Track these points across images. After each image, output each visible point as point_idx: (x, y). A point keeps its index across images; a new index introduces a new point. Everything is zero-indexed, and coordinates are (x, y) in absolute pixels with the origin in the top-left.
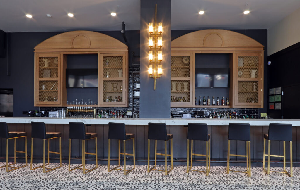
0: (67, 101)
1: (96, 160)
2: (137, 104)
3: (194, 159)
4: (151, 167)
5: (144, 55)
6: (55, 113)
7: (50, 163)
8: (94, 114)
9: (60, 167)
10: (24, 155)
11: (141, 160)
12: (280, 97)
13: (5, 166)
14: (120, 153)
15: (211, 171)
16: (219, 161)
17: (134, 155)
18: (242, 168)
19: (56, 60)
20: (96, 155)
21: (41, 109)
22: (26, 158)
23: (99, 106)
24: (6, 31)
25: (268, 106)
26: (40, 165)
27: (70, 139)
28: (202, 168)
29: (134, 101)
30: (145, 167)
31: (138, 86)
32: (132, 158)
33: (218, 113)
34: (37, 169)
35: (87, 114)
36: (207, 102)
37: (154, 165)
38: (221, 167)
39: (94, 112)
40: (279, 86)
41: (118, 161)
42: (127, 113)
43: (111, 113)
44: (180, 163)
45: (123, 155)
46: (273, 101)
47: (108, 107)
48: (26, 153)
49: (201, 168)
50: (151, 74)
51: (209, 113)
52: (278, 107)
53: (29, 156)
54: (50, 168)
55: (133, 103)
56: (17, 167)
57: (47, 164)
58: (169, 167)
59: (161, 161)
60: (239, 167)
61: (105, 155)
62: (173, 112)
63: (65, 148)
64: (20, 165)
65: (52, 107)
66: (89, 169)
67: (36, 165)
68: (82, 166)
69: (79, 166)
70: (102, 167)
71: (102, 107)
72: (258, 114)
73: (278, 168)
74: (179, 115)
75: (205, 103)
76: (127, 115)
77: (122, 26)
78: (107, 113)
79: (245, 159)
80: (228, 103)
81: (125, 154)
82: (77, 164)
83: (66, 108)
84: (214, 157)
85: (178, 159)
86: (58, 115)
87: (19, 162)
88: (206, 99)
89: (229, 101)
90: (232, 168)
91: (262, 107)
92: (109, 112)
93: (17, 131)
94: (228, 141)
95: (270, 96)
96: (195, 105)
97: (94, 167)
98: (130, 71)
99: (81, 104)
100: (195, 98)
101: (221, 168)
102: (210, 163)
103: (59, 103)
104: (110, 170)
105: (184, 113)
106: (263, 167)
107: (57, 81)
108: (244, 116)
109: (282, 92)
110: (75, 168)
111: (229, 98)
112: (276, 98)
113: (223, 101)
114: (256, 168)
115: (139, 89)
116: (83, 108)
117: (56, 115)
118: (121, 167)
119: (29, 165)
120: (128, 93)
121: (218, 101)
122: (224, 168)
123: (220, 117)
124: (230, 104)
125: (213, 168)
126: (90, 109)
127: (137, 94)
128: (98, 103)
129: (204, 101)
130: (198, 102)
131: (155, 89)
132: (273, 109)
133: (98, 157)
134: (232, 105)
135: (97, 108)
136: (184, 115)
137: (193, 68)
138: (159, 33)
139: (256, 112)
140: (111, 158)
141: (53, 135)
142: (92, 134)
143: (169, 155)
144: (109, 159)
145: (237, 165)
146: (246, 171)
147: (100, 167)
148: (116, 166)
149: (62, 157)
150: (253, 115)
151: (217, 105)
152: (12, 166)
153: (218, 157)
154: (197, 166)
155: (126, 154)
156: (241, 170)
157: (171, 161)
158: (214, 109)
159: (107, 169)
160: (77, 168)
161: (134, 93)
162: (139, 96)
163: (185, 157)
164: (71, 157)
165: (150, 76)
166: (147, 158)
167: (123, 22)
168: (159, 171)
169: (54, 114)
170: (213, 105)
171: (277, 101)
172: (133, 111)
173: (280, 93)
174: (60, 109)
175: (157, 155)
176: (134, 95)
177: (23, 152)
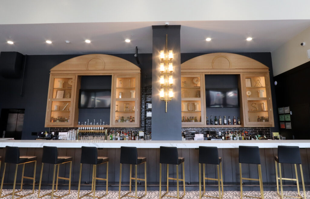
0: (79, 121)
1: (106, 186)
2: (149, 125)
3: (207, 183)
4: (163, 193)
5: (156, 79)
6: (65, 133)
7: (58, 190)
8: (105, 135)
9: (69, 194)
10: (32, 181)
11: (153, 185)
12: (289, 117)
13: (11, 194)
14: (131, 178)
15: (224, 196)
16: (232, 185)
17: (145, 180)
18: (256, 193)
19: (71, 81)
20: (106, 181)
21: (51, 130)
22: (34, 184)
23: (110, 126)
24: (24, 54)
25: (279, 125)
26: (48, 192)
27: (81, 164)
28: (216, 193)
29: (146, 122)
30: (157, 192)
31: (150, 106)
32: (144, 182)
33: (231, 132)
34: (44, 197)
35: (98, 135)
36: (219, 121)
37: (166, 190)
38: (235, 191)
39: (105, 133)
40: (287, 106)
41: (129, 186)
42: (138, 133)
43: (122, 133)
44: (192, 188)
45: (135, 180)
46: (283, 120)
47: (120, 128)
48: (34, 179)
49: (214, 194)
50: (162, 98)
51: (221, 133)
52: (289, 126)
53: (37, 183)
54: (58, 195)
55: (145, 123)
56: (23, 195)
57: (55, 190)
58: (181, 193)
59: (173, 185)
60: (253, 192)
61: (116, 181)
62: (185, 132)
63: (75, 173)
64: (26, 192)
65: (63, 128)
66: (99, 196)
67: (43, 192)
68: (91, 192)
69: (88, 192)
70: (112, 193)
71: (114, 128)
72: (270, 133)
73: (293, 193)
74: (191, 135)
75: (216, 123)
76: (138, 136)
77: (135, 50)
78: (119, 134)
79: (258, 183)
80: (239, 122)
81: (136, 179)
82: (86, 191)
83: (78, 128)
84: (227, 181)
85: (191, 183)
86: (68, 136)
87: (25, 189)
88: (217, 118)
89: (240, 121)
90: (246, 193)
91: (273, 126)
92: (120, 133)
93: (27, 155)
94: (239, 164)
95: (280, 115)
96: (207, 124)
97: (104, 193)
98: (142, 91)
99: (93, 124)
100: (207, 118)
101: (234, 193)
102: (222, 187)
103: (70, 123)
104: (121, 197)
105: (197, 133)
106: (277, 191)
107: (70, 102)
108: (256, 136)
109: (291, 112)
110: (85, 195)
111: (240, 117)
112: (286, 117)
113: (235, 121)
114: (270, 193)
115: (151, 109)
116: (94, 128)
117: (66, 136)
118: (132, 193)
119: (36, 192)
120: (140, 113)
121: (230, 120)
122: (237, 193)
123: (233, 136)
124: (242, 123)
125: (226, 193)
126: (102, 130)
127: (149, 114)
128: (109, 123)
129: (215, 121)
130: (210, 122)
131: (166, 112)
132: (284, 128)
133: (109, 183)
134: (243, 124)
135: (109, 128)
136: (196, 135)
137: (203, 89)
138: (170, 60)
139: (267, 131)
140: (122, 183)
141: (64, 159)
142: (104, 158)
143: (181, 180)
144: (120, 185)
145: (251, 189)
146: (260, 197)
147: (110, 194)
148: (127, 192)
149: (71, 182)
150: (265, 135)
151: (229, 124)
152: (18, 194)
153: (231, 181)
154: (210, 191)
155: (138, 179)
156: (255, 195)
157: (183, 186)
158: (226, 129)
159: (118, 196)
160: (86, 195)
161: (146, 113)
162: (151, 116)
163: (197, 181)
164: (81, 183)
165: (162, 99)
166: (159, 183)
167: (137, 47)
168: (171, 197)
169: (64, 135)
170: (224, 124)
171: (287, 120)
172: (145, 131)
173: (289, 113)
174: (71, 130)
175: (169, 179)
176: (146, 115)
177: (31, 178)
